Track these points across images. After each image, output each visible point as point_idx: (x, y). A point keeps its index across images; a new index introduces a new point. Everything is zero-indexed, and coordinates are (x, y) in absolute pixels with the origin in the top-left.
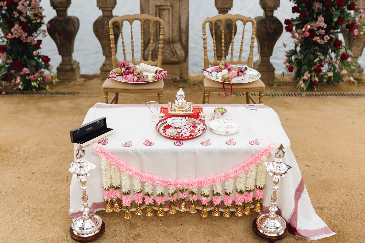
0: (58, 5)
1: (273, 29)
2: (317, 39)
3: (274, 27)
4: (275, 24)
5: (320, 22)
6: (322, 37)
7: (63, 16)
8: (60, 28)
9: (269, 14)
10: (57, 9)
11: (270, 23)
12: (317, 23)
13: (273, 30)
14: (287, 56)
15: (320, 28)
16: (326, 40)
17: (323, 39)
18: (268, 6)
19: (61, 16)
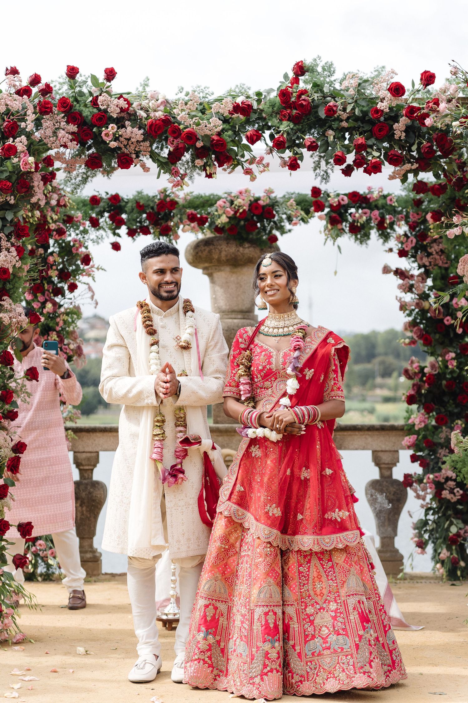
0: (83, 463)
1: (392, 493)
2: (446, 494)
3: (394, 490)
4: (395, 486)
5: (446, 470)
6: (452, 492)
7: (88, 478)
8: (84, 494)
9: (387, 473)
10: (82, 467)
11: (387, 484)
12: (443, 471)
13: (394, 495)
14: (415, 529)
15: (448, 479)
16: (457, 494)
17: (454, 494)
18: (383, 461)
19: (85, 479)
